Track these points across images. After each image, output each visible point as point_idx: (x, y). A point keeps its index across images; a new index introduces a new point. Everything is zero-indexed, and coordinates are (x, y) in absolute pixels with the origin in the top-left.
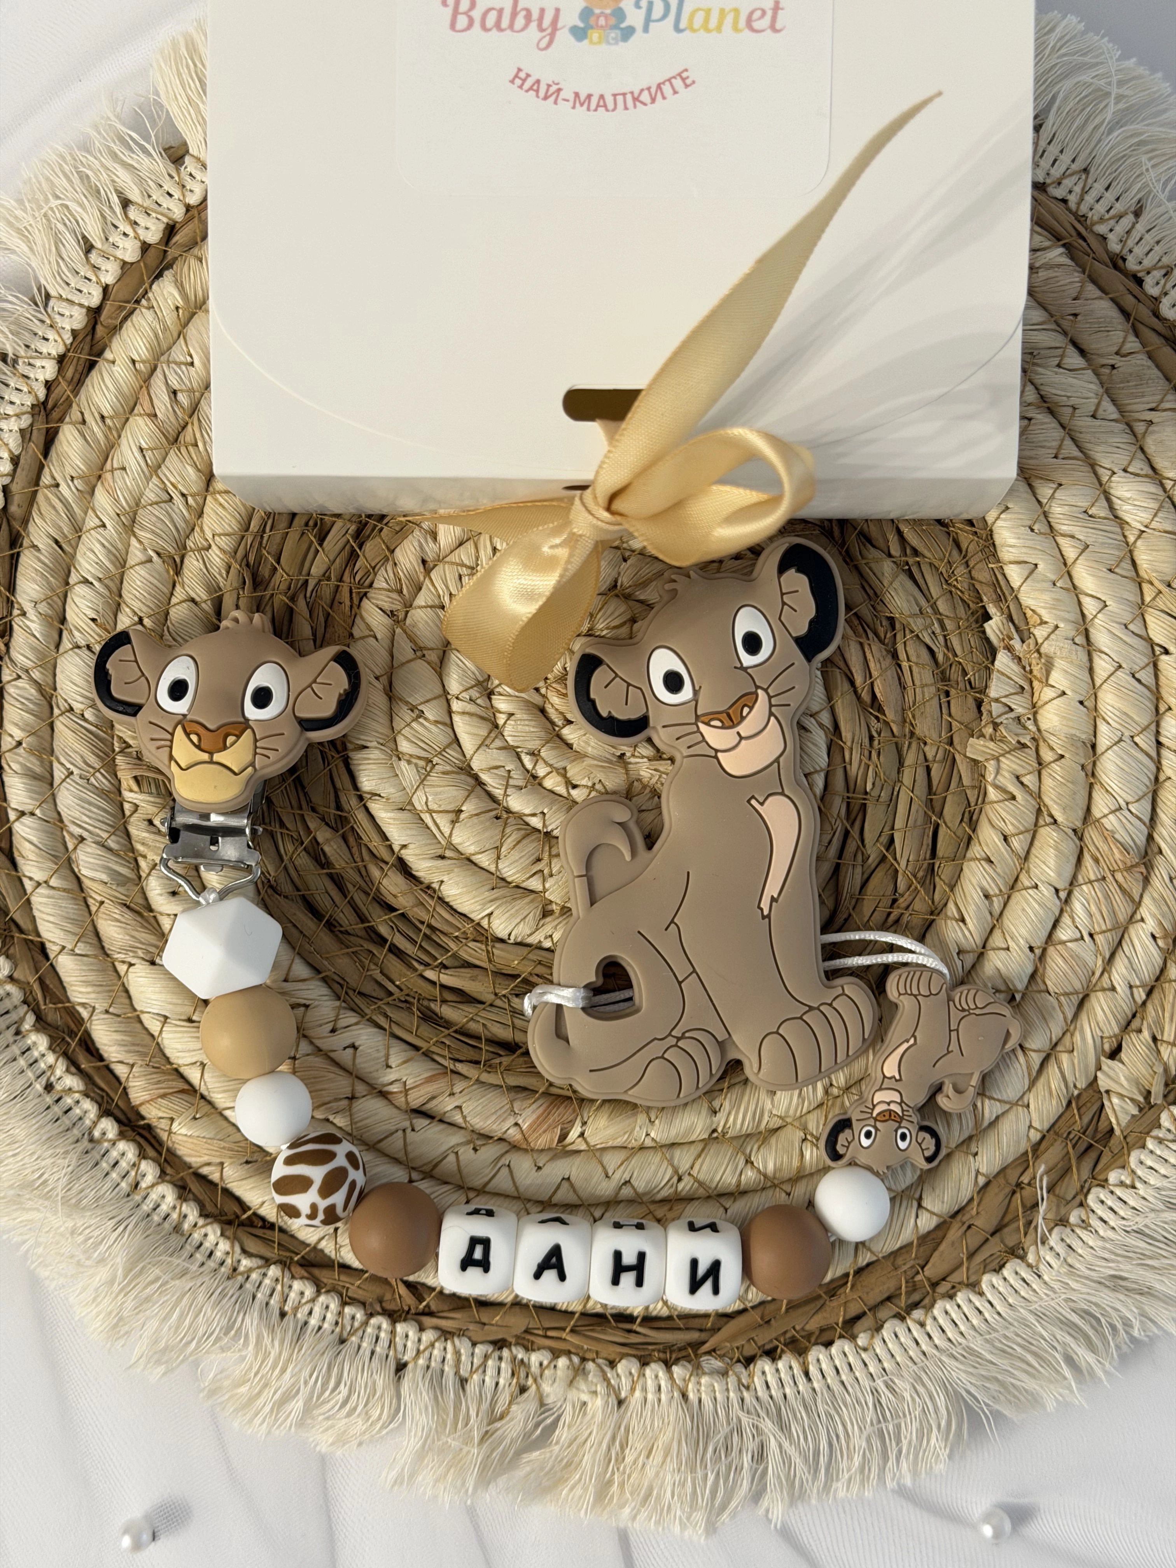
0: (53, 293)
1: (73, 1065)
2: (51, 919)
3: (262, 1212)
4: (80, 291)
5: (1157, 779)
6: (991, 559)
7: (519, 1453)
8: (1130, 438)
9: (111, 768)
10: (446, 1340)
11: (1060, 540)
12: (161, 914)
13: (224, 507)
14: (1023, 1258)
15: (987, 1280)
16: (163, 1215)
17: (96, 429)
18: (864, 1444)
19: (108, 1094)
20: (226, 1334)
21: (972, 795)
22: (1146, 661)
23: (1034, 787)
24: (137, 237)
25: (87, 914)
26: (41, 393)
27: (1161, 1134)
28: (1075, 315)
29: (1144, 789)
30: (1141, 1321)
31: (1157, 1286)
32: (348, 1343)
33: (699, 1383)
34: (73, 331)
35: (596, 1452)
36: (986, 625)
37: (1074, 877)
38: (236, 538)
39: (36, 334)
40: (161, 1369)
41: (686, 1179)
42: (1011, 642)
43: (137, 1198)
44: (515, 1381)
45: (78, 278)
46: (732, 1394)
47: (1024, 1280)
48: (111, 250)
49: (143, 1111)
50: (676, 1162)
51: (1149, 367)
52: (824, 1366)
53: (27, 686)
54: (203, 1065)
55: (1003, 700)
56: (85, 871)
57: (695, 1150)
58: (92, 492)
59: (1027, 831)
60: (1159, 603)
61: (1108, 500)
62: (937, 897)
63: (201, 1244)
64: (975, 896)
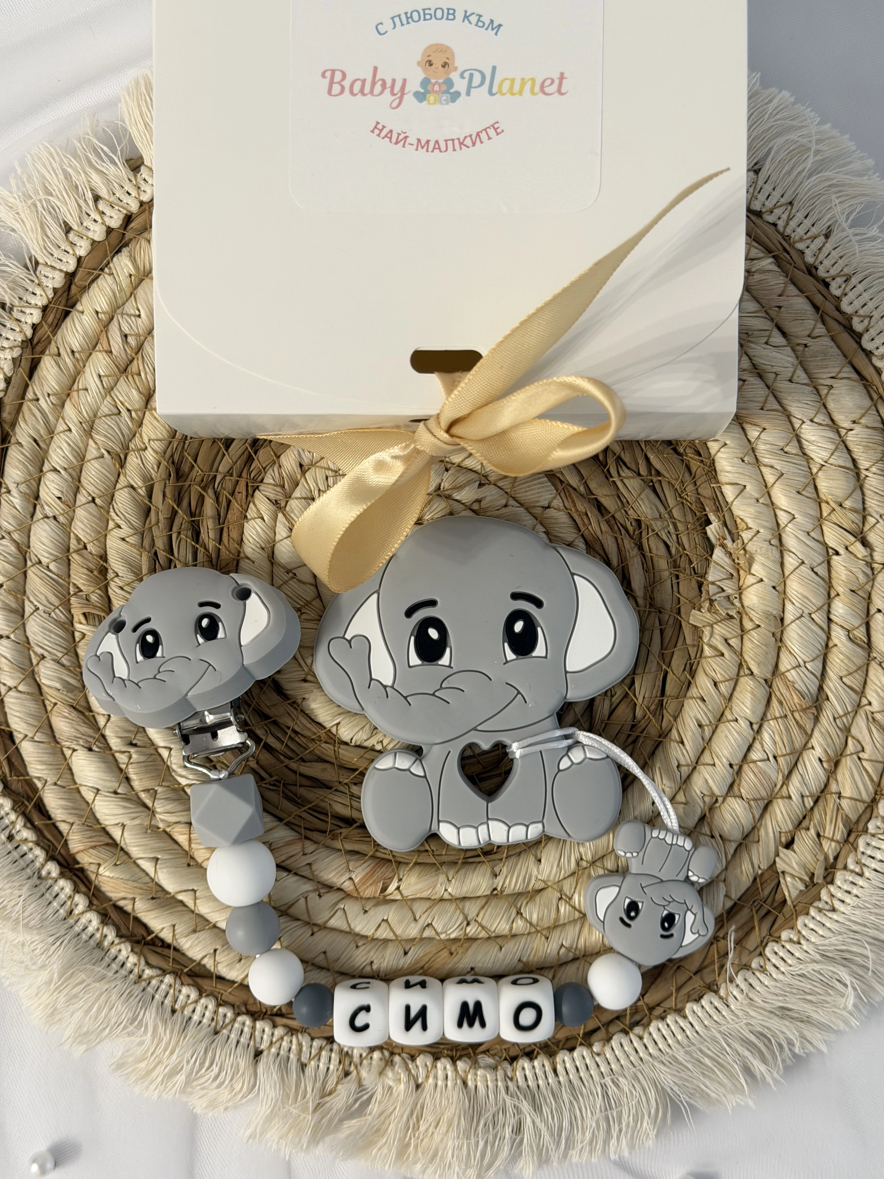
0: (41, 261)
1: (29, 822)
2: (18, 714)
3: (162, 935)
4: (61, 260)
5: (827, 645)
6: (713, 480)
7: (341, 1121)
8: (817, 398)
9: (67, 605)
10: (292, 1035)
11: (763, 469)
12: (98, 714)
13: (158, 421)
14: (716, 992)
15: (690, 1008)
16: (89, 935)
17: (67, 360)
18: (594, 1125)
19: (53, 844)
20: (131, 1024)
21: (693, 651)
22: (822, 559)
23: (737, 648)
24: (103, 223)
25: (44, 712)
26: (29, 333)
27: (821, 905)
28: (780, 307)
29: (818, 652)
30: (801, 1042)
31: (815, 1016)
32: (221, 1034)
33: (476, 1074)
34: (54, 288)
35: (398, 1122)
36: (707, 528)
37: (765, 714)
38: (166, 443)
39: (27, 290)
40: (84, 1047)
41: (473, 923)
42: (725, 542)
43: (71, 921)
44: (341, 1067)
45: (60, 250)
46: (499, 1083)
47: (716, 1008)
48: (84, 232)
49: (79, 857)
50: (466, 911)
51: (832, 347)
52: (568, 1065)
53: (9, 544)
54: (124, 826)
55: (718, 583)
56: (44, 681)
57: (480, 903)
58: (63, 406)
59: (731, 679)
60: (833, 517)
61: (799, 441)
62: (664, 724)
63: (116, 957)
64: (692, 725)
